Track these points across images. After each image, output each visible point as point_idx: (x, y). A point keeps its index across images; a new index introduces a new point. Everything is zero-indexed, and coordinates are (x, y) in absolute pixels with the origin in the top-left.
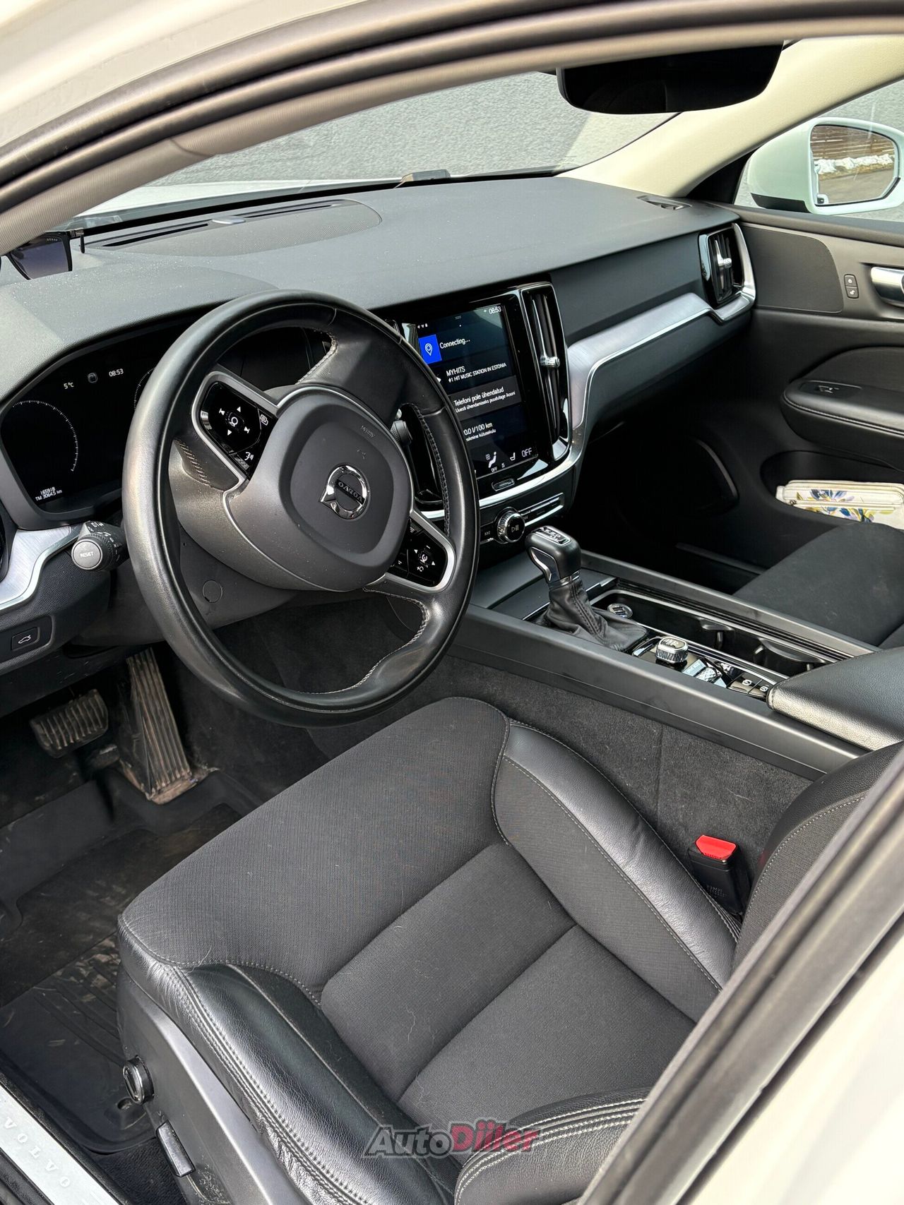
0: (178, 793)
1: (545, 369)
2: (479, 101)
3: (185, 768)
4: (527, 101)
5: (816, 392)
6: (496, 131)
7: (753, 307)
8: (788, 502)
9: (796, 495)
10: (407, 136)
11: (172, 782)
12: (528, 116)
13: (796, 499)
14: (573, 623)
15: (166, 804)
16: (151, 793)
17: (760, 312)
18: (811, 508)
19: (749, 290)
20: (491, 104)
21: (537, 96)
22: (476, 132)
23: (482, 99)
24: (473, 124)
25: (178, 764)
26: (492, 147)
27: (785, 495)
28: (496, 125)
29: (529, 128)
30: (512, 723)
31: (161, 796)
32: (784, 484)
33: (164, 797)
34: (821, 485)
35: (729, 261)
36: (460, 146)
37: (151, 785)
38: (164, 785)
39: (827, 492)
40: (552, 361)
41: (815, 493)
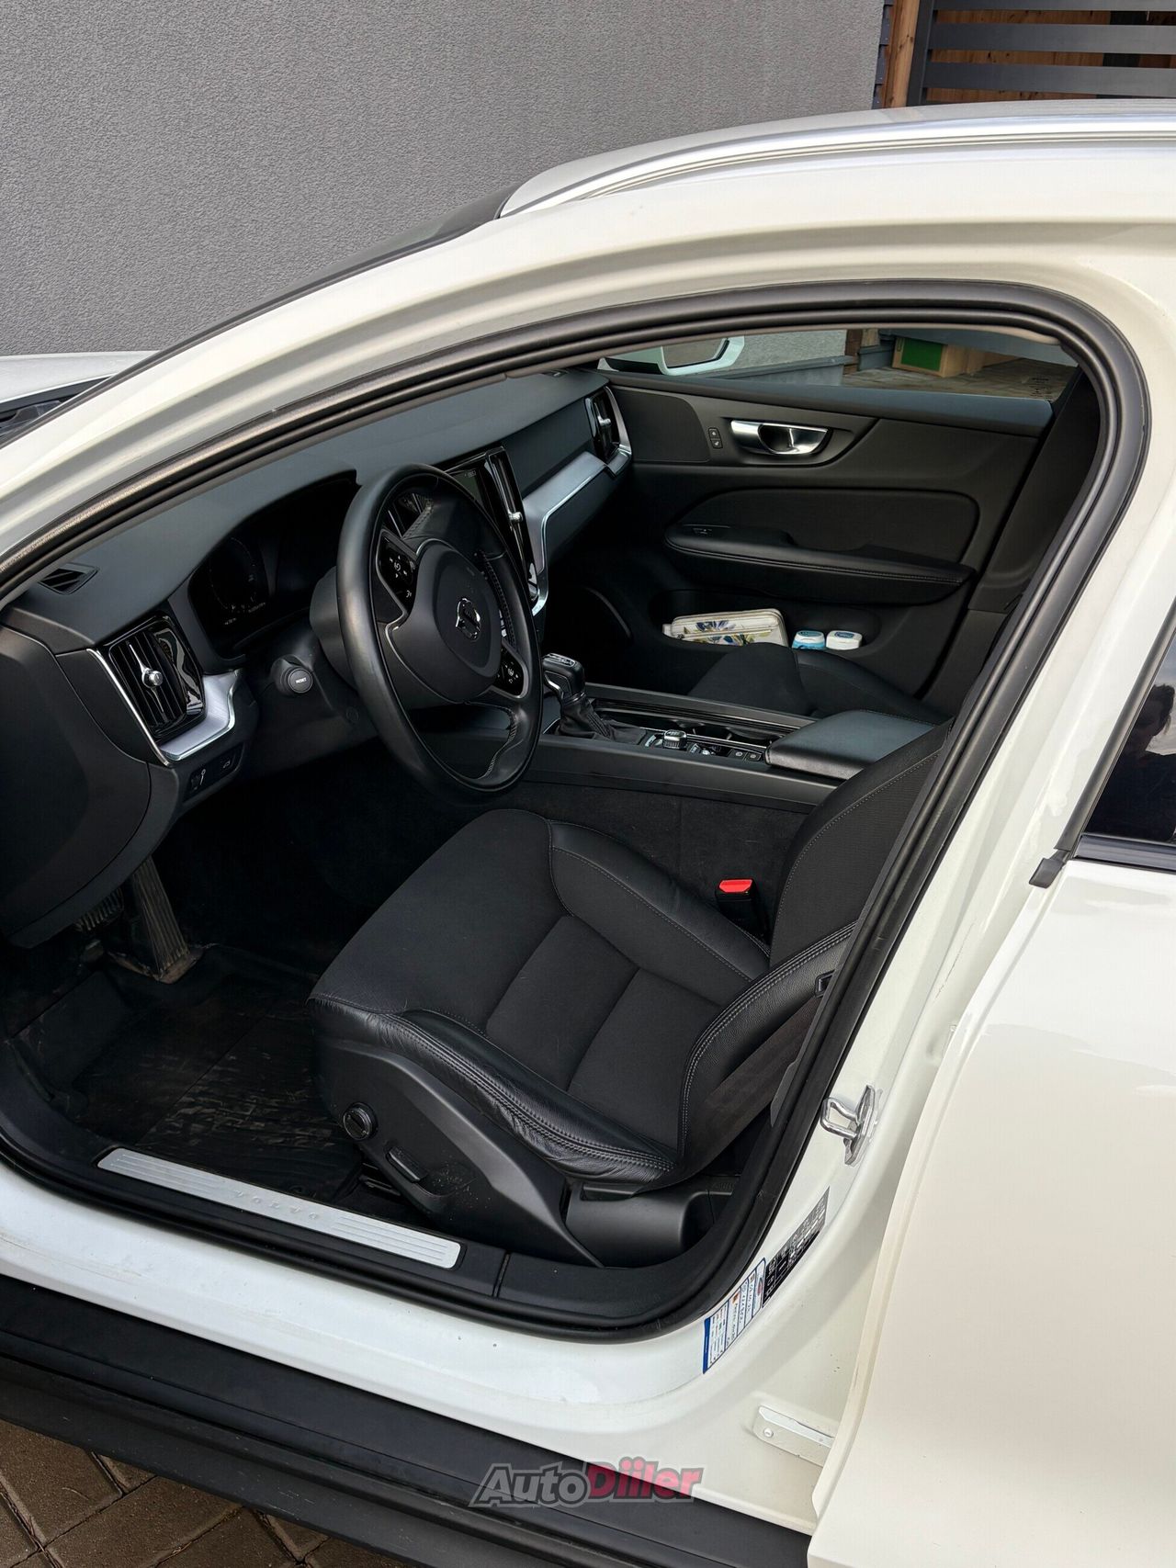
0: (183, 972)
1: (515, 522)
2: (204, 244)
3: (184, 948)
4: (256, 244)
5: (691, 533)
6: (226, 278)
7: (631, 460)
8: (676, 637)
9: (683, 630)
10: (126, 286)
11: (175, 962)
12: (259, 260)
13: (683, 633)
14: (586, 730)
15: (175, 983)
16: (159, 974)
17: (636, 466)
18: (698, 640)
19: (625, 449)
20: (217, 247)
21: (267, 238)
22: (203, 279)
23: (207, 242)
24: (200, 270)
25: (177, 943)
26: (222, 296)
27: (674, 630)
28: (226, 271)
29: (261, 274)
30: (550, 822)
31: (168, 976)
32: (670, 622)
33: (171, 977)
34: (704, 619)
35: (608, 421)
36: (187, 295)
37: (154, 965)
38: (169, 965)
39: (711, 623)
40: (517, 516)
41: (700, 625)
